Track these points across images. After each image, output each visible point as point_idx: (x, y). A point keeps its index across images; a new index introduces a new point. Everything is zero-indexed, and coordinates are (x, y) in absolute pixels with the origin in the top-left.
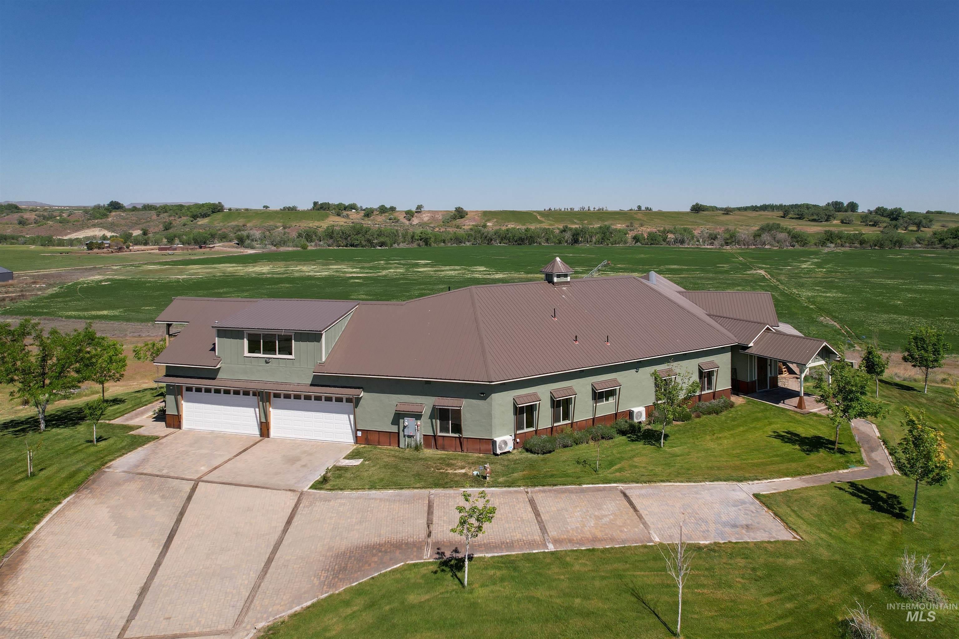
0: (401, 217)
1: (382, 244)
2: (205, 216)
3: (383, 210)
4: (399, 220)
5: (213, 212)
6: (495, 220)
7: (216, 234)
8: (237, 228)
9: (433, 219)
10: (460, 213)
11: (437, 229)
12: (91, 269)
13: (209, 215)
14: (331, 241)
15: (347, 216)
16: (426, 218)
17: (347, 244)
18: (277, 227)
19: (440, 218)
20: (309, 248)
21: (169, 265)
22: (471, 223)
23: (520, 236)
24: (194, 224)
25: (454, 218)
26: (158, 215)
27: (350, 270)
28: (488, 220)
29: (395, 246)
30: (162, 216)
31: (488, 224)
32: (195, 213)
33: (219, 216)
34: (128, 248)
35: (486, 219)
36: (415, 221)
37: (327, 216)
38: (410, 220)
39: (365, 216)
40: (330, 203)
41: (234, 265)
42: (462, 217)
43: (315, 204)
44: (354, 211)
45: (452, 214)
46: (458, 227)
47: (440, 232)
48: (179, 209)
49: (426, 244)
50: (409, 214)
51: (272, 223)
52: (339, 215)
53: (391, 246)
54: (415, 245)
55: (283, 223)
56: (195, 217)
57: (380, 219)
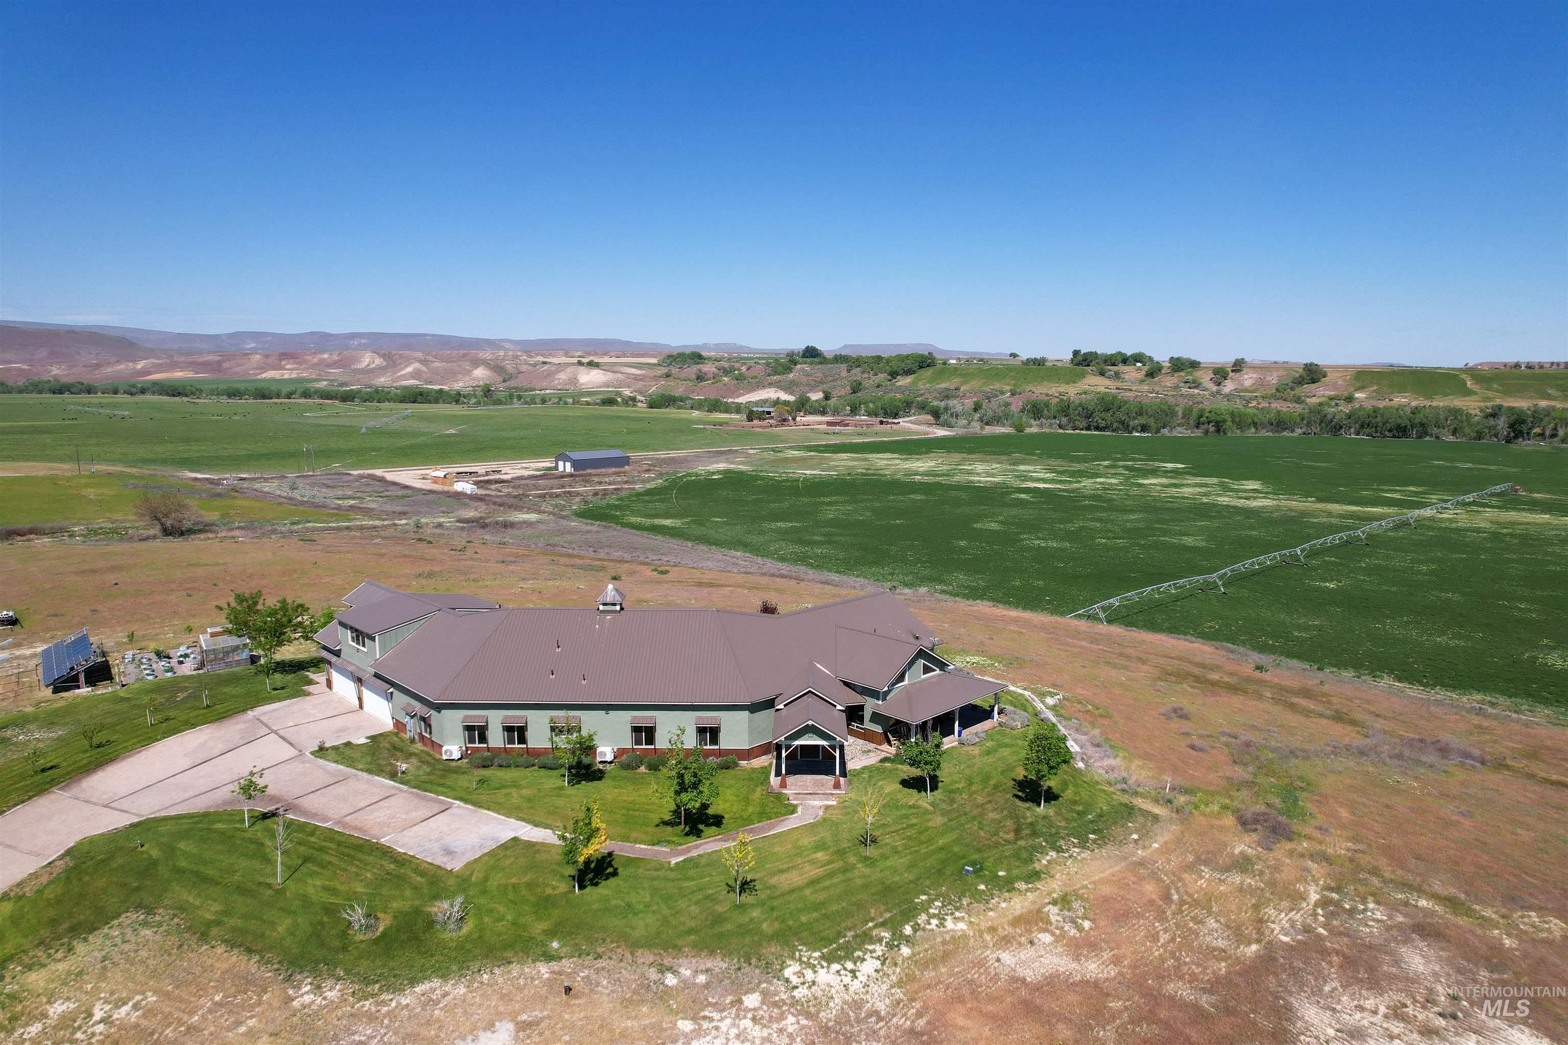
0: (1206, 378)
1: (1144, 428)
2: (909, 372)
3: (1178, 365)
4: (1200, 384)
5: (921, 367)
6: (1375, 388)
7: (912, 403)
8: (944, 394)
9: (1260, 383)
10: (1313, 374)
11: (1254, 403)
12: (723, 453)
13: (914, 372)
14: (1064, 420)
15: (1117, 375)
16: (1248, 379)
17: (1089, 426)
18: (1003, 393)
19: (1274, 382)
20: (1028, 430)
21: (816, 451)
22: (1328, 393)
23: (1399, 421)
24: (891, 385)
25: (1300, 382)
26: (849, 371)
27: (1041, 475)
28: (1360, 389)
29: (1165, 431)
30: (853, 371)
31: (1357, 395)
32: (895, 368)
33: (928, 373)
34: (794, 419)
35: (1358, 385)
36: (1229, 386)
37: (1083, 376)
38: (1219, 384)
39: (1147, 375)
40: (1099, 352)
41: (896, 456)
42: (1314, 381)
43: (1076, 353)
44: (1139, 364)
45: (1297, 375)
46: (1298, 400)
47: (1258, 409)
48: (875, 363)
49: (1218, 431)
50: (1220, 374)
51: (997, 386)
52: (1102, 374)
53: (1158, 431)
54: (1199, 433)
55: (1015, 385)
56: (894, 375)
57: (1169, 381)
